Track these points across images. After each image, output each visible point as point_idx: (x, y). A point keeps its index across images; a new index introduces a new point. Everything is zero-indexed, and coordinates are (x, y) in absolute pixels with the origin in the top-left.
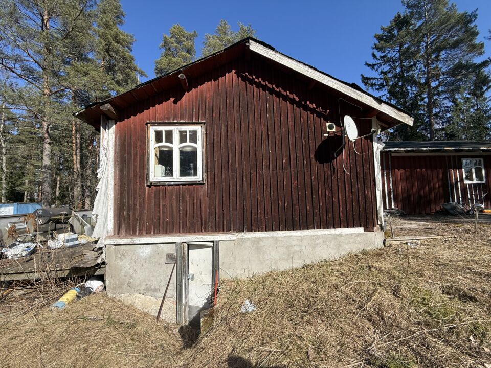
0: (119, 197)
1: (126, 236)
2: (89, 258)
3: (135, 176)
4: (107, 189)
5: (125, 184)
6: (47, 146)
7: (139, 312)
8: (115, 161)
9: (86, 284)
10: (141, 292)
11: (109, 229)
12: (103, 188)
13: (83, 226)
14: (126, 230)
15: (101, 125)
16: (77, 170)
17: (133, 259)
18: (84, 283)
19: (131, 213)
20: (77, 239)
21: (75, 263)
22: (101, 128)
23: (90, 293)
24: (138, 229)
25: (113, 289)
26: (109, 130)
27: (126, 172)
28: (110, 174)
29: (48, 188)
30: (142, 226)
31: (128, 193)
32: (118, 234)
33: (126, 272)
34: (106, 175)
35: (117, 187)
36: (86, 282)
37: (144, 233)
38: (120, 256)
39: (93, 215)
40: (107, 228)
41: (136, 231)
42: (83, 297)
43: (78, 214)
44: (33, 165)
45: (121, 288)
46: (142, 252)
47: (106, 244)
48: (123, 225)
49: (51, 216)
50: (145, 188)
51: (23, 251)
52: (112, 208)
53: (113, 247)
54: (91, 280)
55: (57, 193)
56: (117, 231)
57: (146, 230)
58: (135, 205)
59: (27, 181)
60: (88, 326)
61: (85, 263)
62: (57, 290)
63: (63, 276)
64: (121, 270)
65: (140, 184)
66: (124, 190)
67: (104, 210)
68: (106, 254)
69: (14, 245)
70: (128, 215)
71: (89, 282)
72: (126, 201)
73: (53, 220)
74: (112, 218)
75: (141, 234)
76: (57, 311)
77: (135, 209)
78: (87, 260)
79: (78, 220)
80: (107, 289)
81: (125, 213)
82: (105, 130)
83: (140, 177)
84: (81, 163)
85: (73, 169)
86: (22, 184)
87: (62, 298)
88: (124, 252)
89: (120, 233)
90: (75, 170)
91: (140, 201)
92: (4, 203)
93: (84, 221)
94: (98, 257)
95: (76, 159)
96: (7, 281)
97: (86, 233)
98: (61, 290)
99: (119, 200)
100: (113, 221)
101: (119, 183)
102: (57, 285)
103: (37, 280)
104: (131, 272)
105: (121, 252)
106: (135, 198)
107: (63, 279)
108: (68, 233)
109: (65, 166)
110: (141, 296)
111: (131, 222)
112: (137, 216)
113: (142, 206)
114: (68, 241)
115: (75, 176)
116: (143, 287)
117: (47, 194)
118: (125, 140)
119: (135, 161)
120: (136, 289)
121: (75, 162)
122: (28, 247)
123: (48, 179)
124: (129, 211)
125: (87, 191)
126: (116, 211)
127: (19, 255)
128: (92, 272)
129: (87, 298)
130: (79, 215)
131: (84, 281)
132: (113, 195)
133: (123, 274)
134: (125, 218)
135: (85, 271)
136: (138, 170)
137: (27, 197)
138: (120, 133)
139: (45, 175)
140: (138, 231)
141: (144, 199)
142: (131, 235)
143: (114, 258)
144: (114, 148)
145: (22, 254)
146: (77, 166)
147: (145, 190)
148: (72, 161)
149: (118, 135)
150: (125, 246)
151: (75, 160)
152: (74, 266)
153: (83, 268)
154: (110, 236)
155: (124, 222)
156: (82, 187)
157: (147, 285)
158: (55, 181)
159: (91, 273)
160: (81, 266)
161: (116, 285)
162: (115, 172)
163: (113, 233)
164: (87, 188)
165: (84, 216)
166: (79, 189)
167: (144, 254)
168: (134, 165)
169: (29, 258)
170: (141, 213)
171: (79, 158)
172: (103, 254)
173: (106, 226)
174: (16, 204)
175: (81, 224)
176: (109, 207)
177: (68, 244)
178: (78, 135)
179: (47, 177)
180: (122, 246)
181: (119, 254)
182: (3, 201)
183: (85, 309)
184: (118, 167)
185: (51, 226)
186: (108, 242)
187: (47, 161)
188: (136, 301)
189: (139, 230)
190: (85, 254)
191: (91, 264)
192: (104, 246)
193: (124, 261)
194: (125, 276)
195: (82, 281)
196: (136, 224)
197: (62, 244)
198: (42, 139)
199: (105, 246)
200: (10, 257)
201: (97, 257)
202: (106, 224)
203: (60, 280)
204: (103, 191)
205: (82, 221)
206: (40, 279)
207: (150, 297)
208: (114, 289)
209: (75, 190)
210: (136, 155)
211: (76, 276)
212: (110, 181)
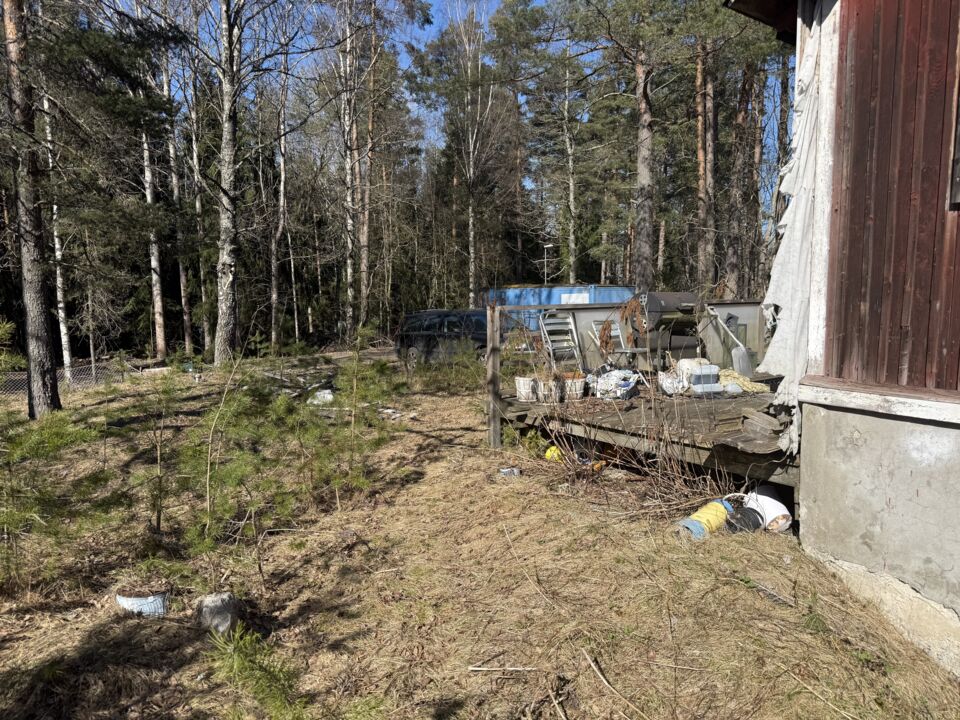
0: (846, 252)
1: (864, 385)
2: (756, 432)
3: (905, 175)
4: (809, 226)
5: (867, 208)
6: (644, 134)
7: (897, 635)
8: (839, 127)
9: (746, 499)
10: (907, 577)
11: (812, 355)
12: (799, 225)
13: (727, 347)
14: (866, 366)
15: (799, 11)
16: (707, 193)
17: (885, 462)
18: (741, 494)
19: (886, 309)
20: (717, 378)
21: (724, 435)
22: (799, 21)
23: (757, 525)
24: (906, 366)
25: (817, 537)
26: (820, 23)
27: (872, 165)
28: (820, 177)
29: (647, 247)
30: (921, 358)
31: (879, 240)
32: (840, 374)
33: (858, 498)
34: (807, 183)
35: (841, 220)
36: (746, 492)
37: (931, 383)
38: (841, 444)
39: (767, 307)
40: (807, 351)
41: (899, 372)
42: (741, 530)
43: (716, 312)
44: (616, 193)
45: (842, 541)
46: (917, 449)
47: (803, 398)
48: (855, 350)
49: (664, 311)
50: (944, 216)
51: (618, 386)
52: (824, 290)
53: (823, 412)
54: (760, 493)
55: (660, 262)
56: (835, 364)
57: (939, 375)
58: (900, 280)
59: (604, 235)
60: (758, 605)
61: (747, 441)
62: (686, 491)
63: (697, 462)
64: (844, 489)
65: (924, 202)
66: (864, 227)
67: (799, 294)
68: (800, 427)
69: (604, 370)
70: (875, 314)
71: (753, 495)
72: (868, 267)
73: (667, 323)
74: (822, 323)
75: (918, 384)
76: (689, 540)
77: (899, 295)
78: (752, 435)
79: (717, 328)
80: (802, 531)
81: (865, 307)
82: (810, 27)
83: (925, 177)
84: (716, 170)
85: (696, 190)
86: (597, 243)
87: (696, 514)
88: (856, 435)
89: (845, 372)
90: (702, 195)
91: (923, 266)
92: (574, 285)
93: (731, 334)
94: (781, 431)
95: (705, 160)
96: (600, 443)
97: (736, 365)
98: (694, 493)
99: (845, 262)
100: (822, 332)
101: (846, 204)
102: (685, 480)
103: (648, 456)
104: (877, 503)
105: (847, 434)
106: (901, 257)
107: (697, 470)
108: (696, 359)
109: (680, 187)
110: (906, 589)
111: (885, 339)
112: (907, 320)
113: (928, 286)
114: (699, 379)
115: (702, 214)
116: (916, 564)
117: (645, 262)
118: (876, 47)
119: (909, 116)
120: (889, 562)
121: (701, 171)
122: (625, 379)
123: (647, 224)
124: (876, 301)
125: (730, 251)
126: (835, 302)
127: (612, 395)
128: (764, 472)
129: (750, 536)
130: (721, 313)
131: (743, 489)
132: (825, 248)
133: (849, 502)
134: (861, 324)
135: (747, 464)
136: (918, 150)
137: (605, 273)
138: (858, 23)
139: (642, 214)
140: (905, 374)
141: (935, 259)
142: (879, 383)
143: (824, 445)
144: (834, 85)
145: (615, 392)
146: (705, 180)
147: (943, 225)
148: (695, 169)
149: (851, 34)
150: (858, 416)
151: (702, 165)
152: (722, 440)
153: (744, 453)
154: (813, 378)
155: (860, 338)
156: (718, 243)
157: (928, 561)
158: (656, 231)
159: (760, 474)
160: (740, 446)
161: (827, 527)
162: (836, 168)
163: (822, 367)
164: (731, 245)
165: (730, 319)
166: (710, 248)
167: (925, 455)
168: (904, 133)
169: (628, 404)
170: (923, 312)
171: (710, 156)
172: (792, 427)
173: (803, 345)
174: (593, 286)
175: (724, 343)
176: (815, 288)
177: (699, 389)
178: (710, 88)
179: (644, 220)
180: (850, 415)
181: (839, 439)
182: (572, 281)
183: (749, 561)
184: (848, 148)
185: (663, 337)
186: (808, 394)
187: (644, 178)
188: (887, 597)
189: (910, 370)
190: (745, 418)
191: (761, 447)
192: (796, 403)
193: (856, 462)
194: (857, 511)
195: (738, 489)
196: (901, 348)
197: (686, 384)
198: (635, 117)
199: (801, 404)
200: (599, 395)
201: (777, 433)
202: (804, 339)
203: (691, 470)
204: (798, 234)
205: (726, 332)
206: (654, 456)
207: (938, 607)
208: (820, 536)
209: (700, 253)
210: (912, 93)
211: (724, 470)
212: (818, 200)
